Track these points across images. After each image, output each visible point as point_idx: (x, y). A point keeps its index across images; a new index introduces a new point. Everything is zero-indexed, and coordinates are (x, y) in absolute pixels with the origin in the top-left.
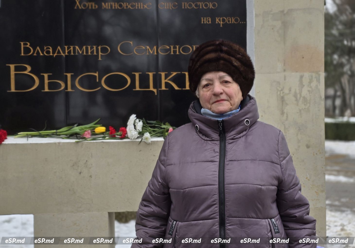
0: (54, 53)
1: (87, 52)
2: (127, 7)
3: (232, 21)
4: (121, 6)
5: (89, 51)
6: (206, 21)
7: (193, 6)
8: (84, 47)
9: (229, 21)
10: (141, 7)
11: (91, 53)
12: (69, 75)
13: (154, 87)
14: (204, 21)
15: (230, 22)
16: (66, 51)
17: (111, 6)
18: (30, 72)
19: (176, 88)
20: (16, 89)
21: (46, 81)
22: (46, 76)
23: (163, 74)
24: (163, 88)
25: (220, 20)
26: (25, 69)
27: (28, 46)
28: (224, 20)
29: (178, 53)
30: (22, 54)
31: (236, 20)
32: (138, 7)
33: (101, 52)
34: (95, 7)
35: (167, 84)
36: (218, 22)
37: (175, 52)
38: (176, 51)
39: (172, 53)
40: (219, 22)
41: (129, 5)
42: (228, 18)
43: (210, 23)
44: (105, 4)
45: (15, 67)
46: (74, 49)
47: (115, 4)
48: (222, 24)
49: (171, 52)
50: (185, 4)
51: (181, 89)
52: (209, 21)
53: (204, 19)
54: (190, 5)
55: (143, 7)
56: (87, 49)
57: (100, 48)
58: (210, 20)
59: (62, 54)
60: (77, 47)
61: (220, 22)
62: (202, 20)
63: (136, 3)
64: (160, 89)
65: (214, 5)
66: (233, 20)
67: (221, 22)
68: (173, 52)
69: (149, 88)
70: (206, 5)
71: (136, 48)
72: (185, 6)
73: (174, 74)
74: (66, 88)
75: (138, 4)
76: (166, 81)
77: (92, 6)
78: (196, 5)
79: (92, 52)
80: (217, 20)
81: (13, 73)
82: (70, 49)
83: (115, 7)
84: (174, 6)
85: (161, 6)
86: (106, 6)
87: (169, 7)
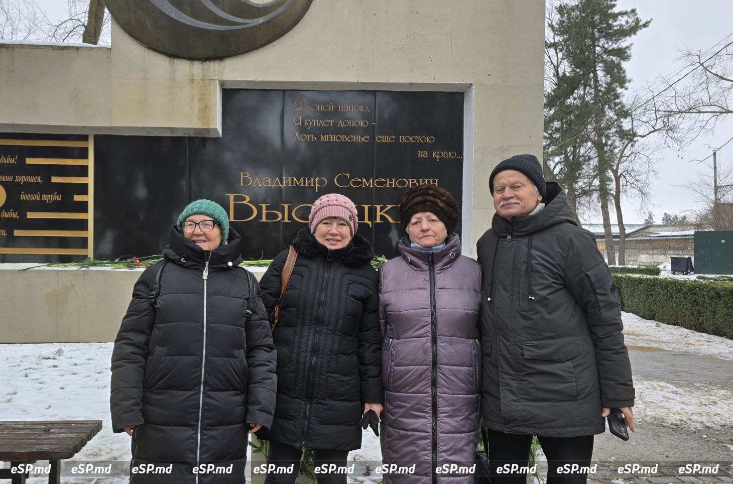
0: (272, 184)
1: (304, 183)
2: (345, 139)
3: (448, 156)
4: (339, 138)
5: (307, 183)
6: (423, 154)
7: (411, 139)
8: (302, 179)
9: (446, 156)
10: (358, 140)
12: (286, 206)
13: (369, 220)
14: (420, 155)
16: (284, 183)
17: (330, 139)
18: (248, 202)
19: (391, 221)
20: (234, 219)
21: (264, 212)
22: (264, 206)
23: (378, 207)
24: (378, 221)
25: (436, 154)
26: (244, 199)
27: (247, 176)
28: (440, 155)
29: (394, 186)
30: (242, 185)
31: (453, 155)
32: (356, 140)
33: (318, 184)
34: (314, 139)
35: (382, 217)
36: (435, 156)
37: (391, 185)
39: (388, 186)
41: (347, 137)
43: (427, 157)
44: (324, 137)
45: (235, 196)
46: (292, 180)
47: (333, 137)
50: (402, 138)
51: (395, 223)
52: (425, 155)
53: (421, 153)
54: (408, 139)
55: (361, 140)
56: (304, 180)
57: (317, 179)
58: (427, 154)
59: (280, 185)
60: (295, 179)
63: (354, 136)
64: (374, 222)
65: (431, 139)
66: (450, 155)
67: (438, 157)
69: (364, 220)
70: (423, 139)
71: (352, 180)
72: (402, 140)
73: (390, 207)
74: (283, 218)
75: (356, 137)
76: (381, 214)
77: (310, 139)
78: (413, 139)
79: (310, 184)
80: (434, 154)
81: (232, 203)
82: (288, 181)
83: (333, 139)
84: (391, 139)
85: (378, 139)
86: (324, 138)
87: (386, 140)
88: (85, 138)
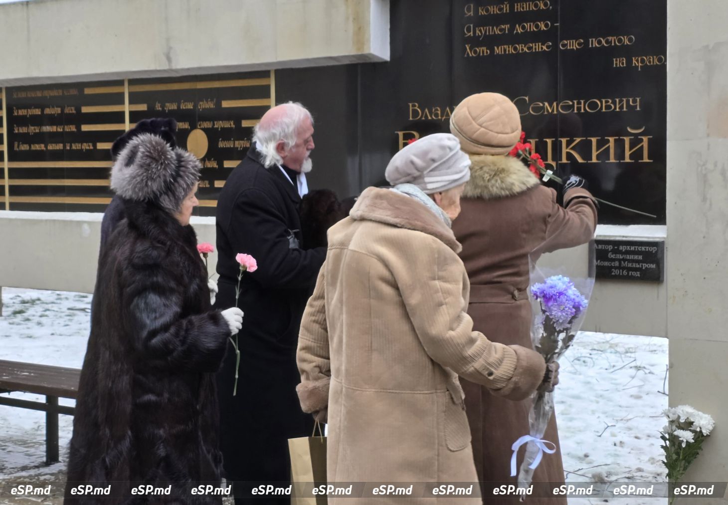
0: (442, 116)
2: (522, 50)
3: (653, 62)
4: (515, 49)
6: (619, 63)
7: (604, 42)
9: (650, 62)
10: (539, 49)
13: (553, 159)
15: (652, 64)
17: (505, 50)
19: (580, 160)
23: (564, 141)
24: (564, 160)
25: (637, 61)
26: (413, 137)
27: (416, 108)
28: (643, 61)
29: (582, 111)
30: (411, 119)
31: (659, 60)
32: (536, 49)
34: (487, 52)
35: (569, 156)
36: (635, 64)
37: (579, 109)
38: (581, 107)
40: (637, 65)
41: (525, 47)
42: (648, 58)
43: (625, 65)
44: (498, 48)
45: (404, 134)
47: (509, 47)
48: (641, 66)
49: (574, 110)
50: (592, 41)
51: (586, 162)
52: (623, 64)
55: (542, 48)
58: (625, 62)
61: (638, 63)
62: (615, 62)
64: (560, 162)
65: (630, 40)
66: (655, 60)
67: (640, 64)
68: (577, 110)
70: (620, 41)
71: (532, 106)
72: (592, 44)
73: (578, 140)
75: (535, 45)
76: (568, 150)
77: (483, 52)
78: (607, 42)
80: (634, 61)
81: (401, 142)
84: (579, 44)
85: (563, 45)
87: (573, 46)
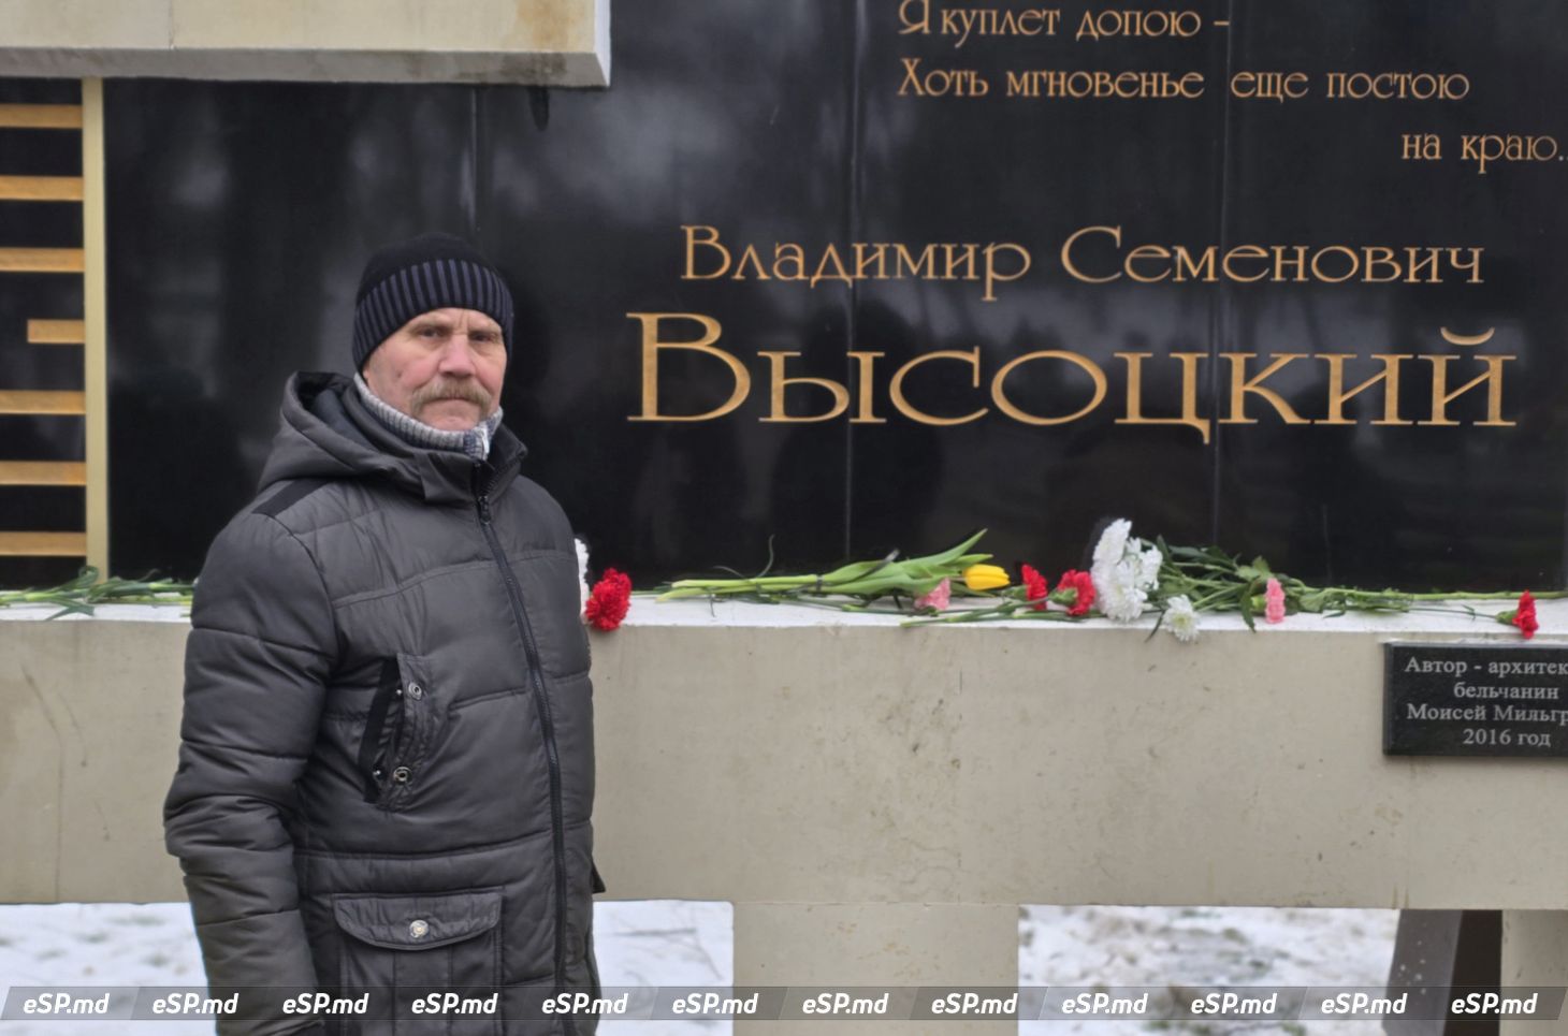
0: (810, 271)
1: (940, 268)
2: (1104, 88)
3: (1525, 153)
4: (1080, 84)
5: (949, 266)
6: (1420, 147)
7: (1372, 86)
8: (930, 250)
9: (1514, 152)
10: (1160, 90)
11: (954, 271)
12: (866, 360)
13: (1201, 412)
14: (1411, 151)
15: (1520, 157)
16: (860, 265)
17: (1043, 86)
18: (716, 345)
19: (1290, 417)
20: (660, 412)
21: (778, 382)
22: (777, 360)
23: (1238, 361)
24: (1238, 416)
25: (1476, 146)
26: (699, 332)
27: (711, 242)
28: (1492, 148)
29: (1301, 277)
30: (690, 275)
31: (1544, 148)
32: (1149, 89)
33: (996, 269)
34: (979, 88)
35: (1252, 402)
36: (1469, 153)
37: (1289, 271)
38: (1296, 266)
39: (1278, 277)
40: (1475, 157)
41: (1113, 80)
42: (1509, 140)
43: (1437, 156)
44: (1019, 78)
45: (661, 323)
46: (891, 255)
47: (1057, 78)
48: (1486, 161)
49: (1272, 273)
50: (1337, 81)
51: (1308, 422)
52: (1431, 151)
53: (1412, 141)
54: (1360, 86)
55: (1171, 89)
56: (940, 256)
57: (989, 251)
58: (1437, 145)
59: (843, 276)
60: (901, 249)
61: (1479, 153)
62: (1406, 146)
63: (1144, 75)
64: (1222, 421)
65: (1456, 87)
66: (1532, 148)
67: (1483, 156)
68: (1283, 275)
69: (1180, 415)
71: (1132, 255)
72: (1336, 90)
73: (1282, 359)
74: (854, 408)
75: (1149, 79)
76: (1250, 388)
77: (965, 86)
78: (1383, 86)
79: (961, 270)
80: (1466, 147)
81: (650, 347)
82: (873, 258)
83: (1057, 89)
84: (1294, 87)
85: (1242, 86)
86: (1022, 84)
87: (1274, 90)
88: (67, 92)
